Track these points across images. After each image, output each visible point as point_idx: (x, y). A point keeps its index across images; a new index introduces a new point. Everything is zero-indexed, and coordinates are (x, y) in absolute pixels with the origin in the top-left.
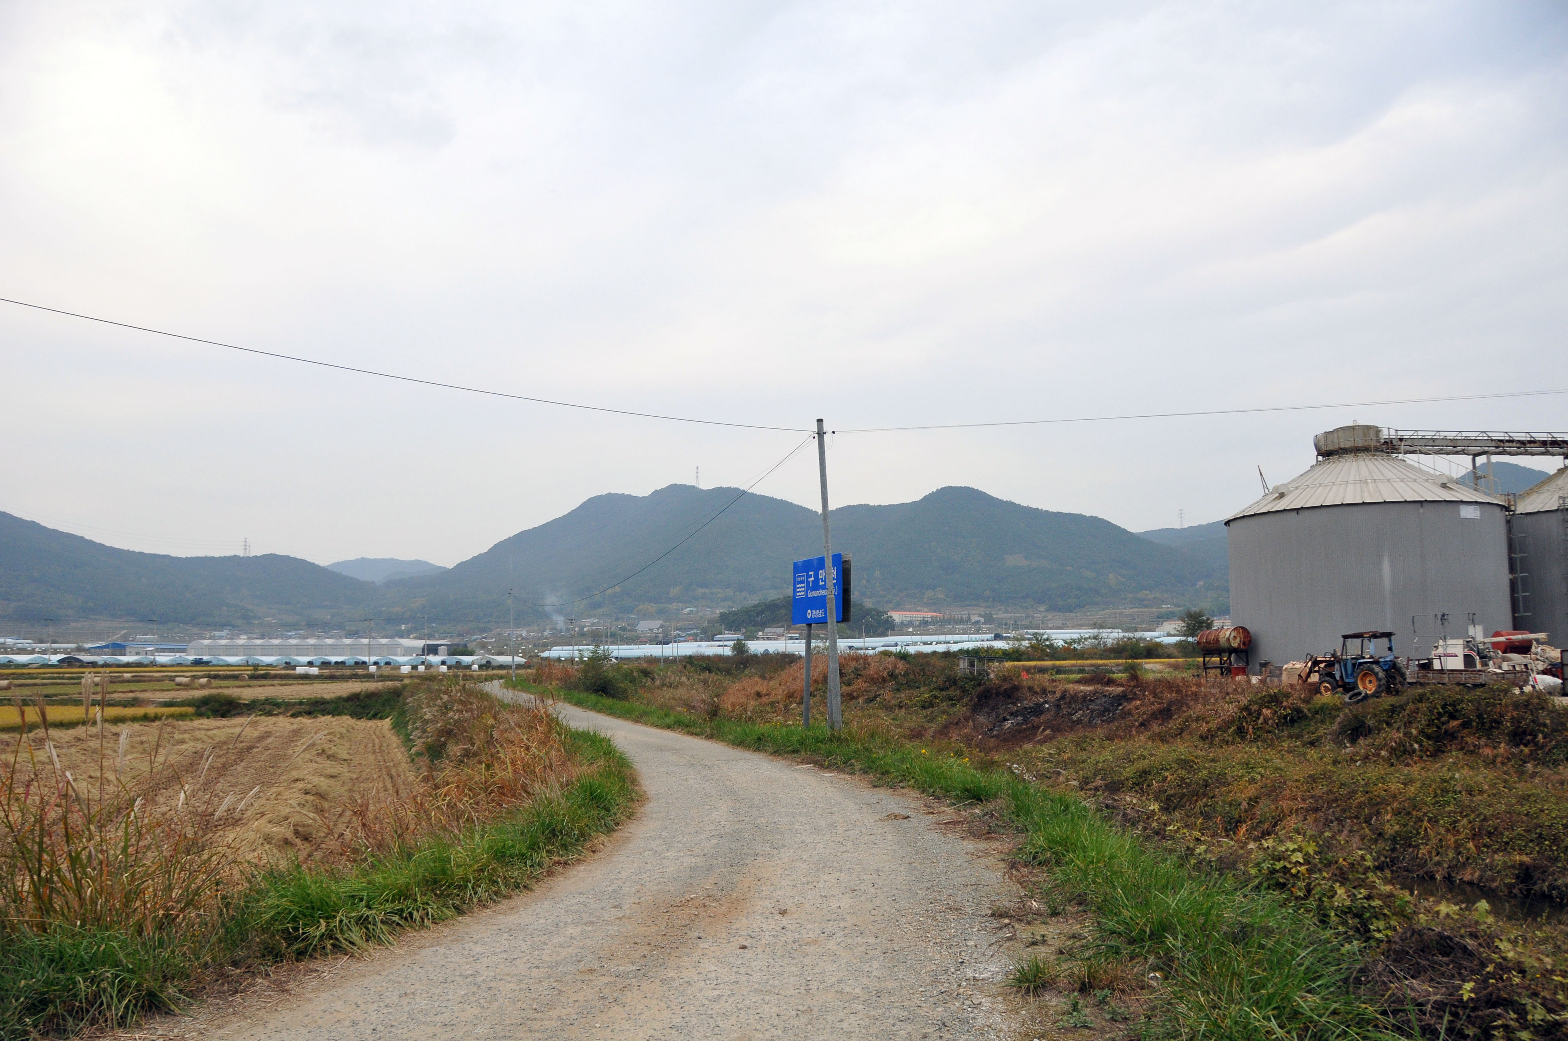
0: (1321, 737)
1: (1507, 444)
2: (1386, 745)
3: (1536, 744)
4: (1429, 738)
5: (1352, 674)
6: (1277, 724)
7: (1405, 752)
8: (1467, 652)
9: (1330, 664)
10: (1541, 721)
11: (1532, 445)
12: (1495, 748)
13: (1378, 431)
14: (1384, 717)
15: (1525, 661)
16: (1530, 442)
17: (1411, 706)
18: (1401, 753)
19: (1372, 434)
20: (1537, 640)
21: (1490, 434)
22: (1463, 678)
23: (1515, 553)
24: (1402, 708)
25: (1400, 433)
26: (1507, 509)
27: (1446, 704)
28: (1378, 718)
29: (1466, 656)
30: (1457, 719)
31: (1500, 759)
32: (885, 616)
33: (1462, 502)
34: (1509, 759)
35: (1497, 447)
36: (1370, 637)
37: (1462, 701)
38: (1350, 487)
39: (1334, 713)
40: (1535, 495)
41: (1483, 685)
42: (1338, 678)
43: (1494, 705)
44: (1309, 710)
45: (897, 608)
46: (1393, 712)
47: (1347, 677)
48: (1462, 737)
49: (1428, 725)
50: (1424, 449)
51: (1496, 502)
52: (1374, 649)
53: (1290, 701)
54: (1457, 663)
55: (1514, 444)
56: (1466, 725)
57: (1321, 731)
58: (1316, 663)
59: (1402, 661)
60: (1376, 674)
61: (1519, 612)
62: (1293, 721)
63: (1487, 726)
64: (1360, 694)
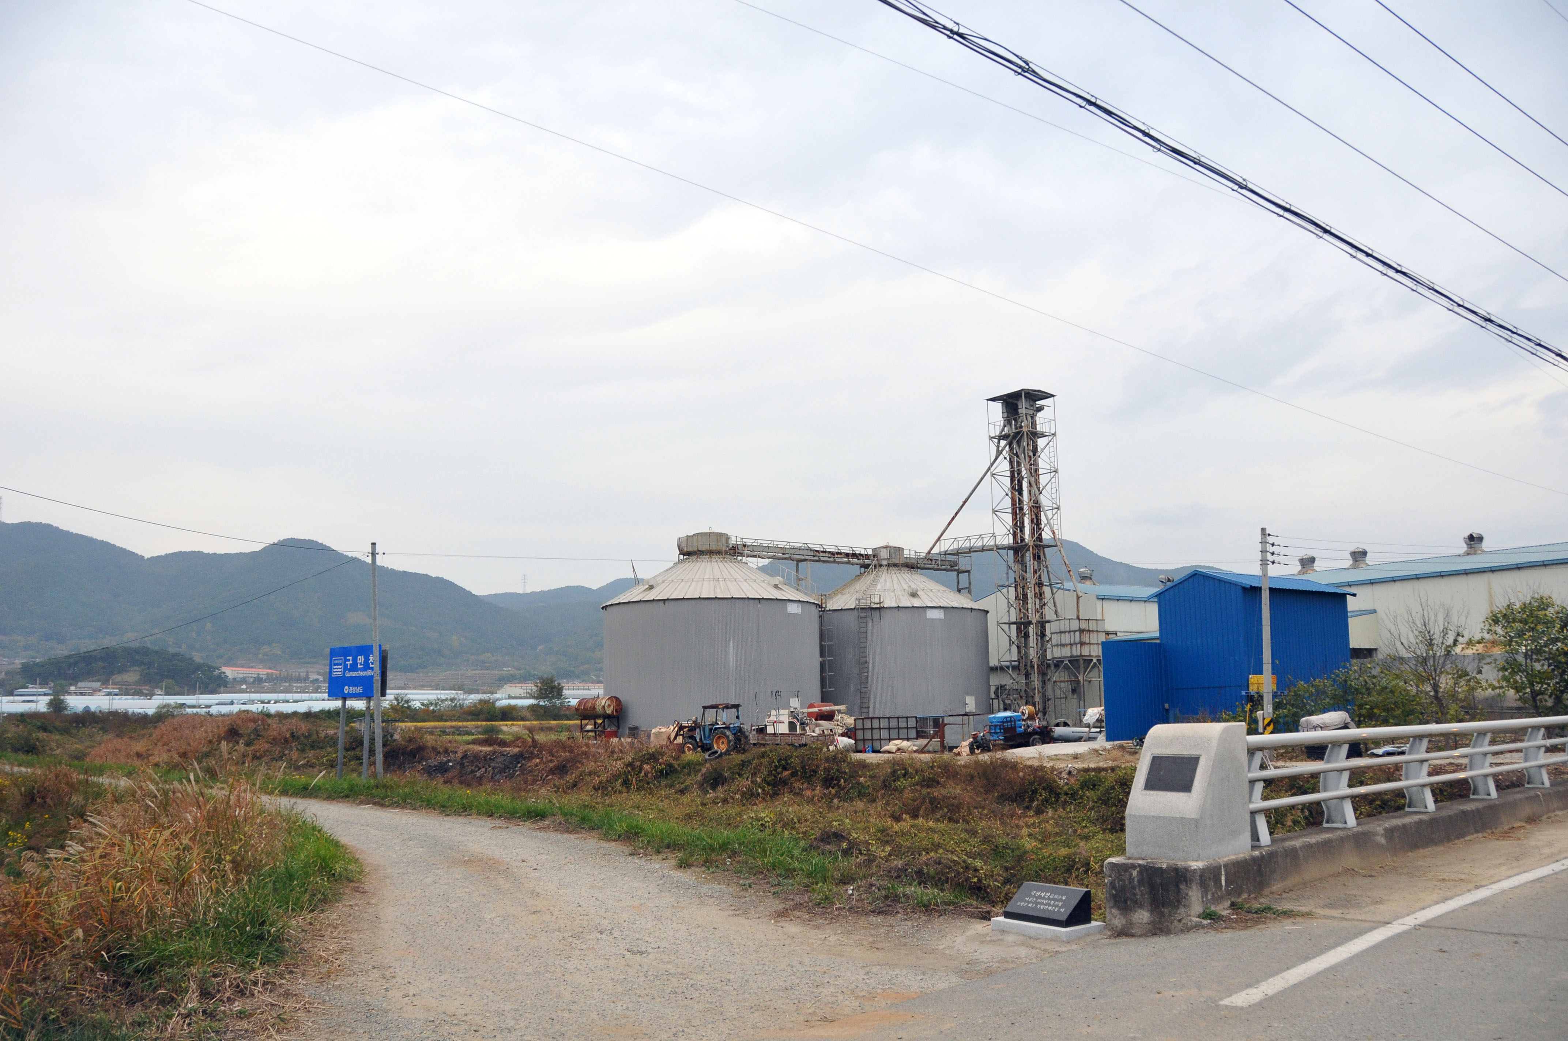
0: (688, 786)
1: (821, 554)
2: (739, 790)
3: (839, 786)
4: (768, 784)
5: (709, 737)
6: (654, 777)
7: (752, 795)
8: (791, 719)
9: (692, 729)
10: (843, 770)
11: (839, 556)
12: (813, 790)
13: (728, 538)
14: (736, 770)
15: (831, 727)
16: (838, 553)
17: (756, 761)
18: (750, 796)
19: (724, 540)
20: (839, 711)
21: (809, 545)
22: (791, 739)
23: (825, 642)
24: (750, 762)
25: (744, 540)
26: (820, 606)
27: (781, 759)
28: (731, 771)
29: (790, 723)
30: (788, 770)
31: (816, 799)
32: (217, 672)
33: (789, 600)
34: (822, 798)
35: (814, 556)
36: (723, 708)
37: (791, 757)
38: (706, 583)
39: (697, 767)
40: (839, 596)
41: (806, 745)
42: (698, 740)
43: (813, 760)
44: (679, 765)
45: (229, 663)
46: (743, 766)
47: (705, 739)
48: (791, 783)
49: (768, 775)
50: (761, 554)
51: (813, 601)
52: (726, 717)
53: (665, 758)
54: (784, 729)
55: (827, 555)
56: (794, 774)
57: (688, 782)
58: (681, 728)
59: (746, 727)
60: (728, 737)
61: (826, 688)
62: (667, 774)
63: (808, 774)
64: (716, 752)
